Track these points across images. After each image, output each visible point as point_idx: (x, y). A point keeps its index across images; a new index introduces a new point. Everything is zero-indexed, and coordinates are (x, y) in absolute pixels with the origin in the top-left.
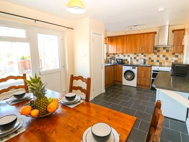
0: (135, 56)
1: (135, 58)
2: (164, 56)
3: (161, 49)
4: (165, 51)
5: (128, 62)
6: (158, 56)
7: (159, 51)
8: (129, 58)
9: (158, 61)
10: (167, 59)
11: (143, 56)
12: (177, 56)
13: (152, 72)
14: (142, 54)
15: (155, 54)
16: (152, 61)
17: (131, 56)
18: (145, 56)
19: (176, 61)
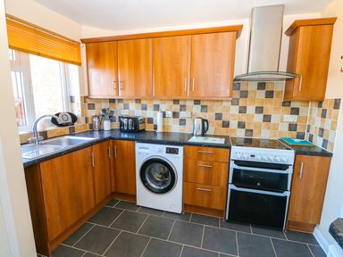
0: (176, 108)
1: (175, 115)
2: (259, 110)
3: (252, 88)
4: (262, 94)
5: (156, 128)
6: (243, 110)
7: (245, 94)
8: (159, 115)
9: (241, 125)
10: (267, 119)
11: (199, 107)
12: (295, 111)
14: (197, 103)
15: (235, 102)
16: (226, 125)
17: (163, 107)
18: (204, 108)
19: (292, 127)
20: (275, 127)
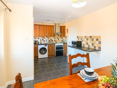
0: (43, 38)
1: (43, 40)
2: (57, 38)
3: (56, 34)
4: (57, 36)
5: (39, 42)
6: (55, 38)
7: (55, 36)
8: (40, 40)
9: (55, 41)
10: (58, 39)
11: (47, 38)
12: (62, 38)
13: (56, 47)
14: (47, 37)
15: (54, 37)
16: (52, 41)
17: (40, 38)
18: (48, 38)
19: (62, 40)
20: (60, 41)
